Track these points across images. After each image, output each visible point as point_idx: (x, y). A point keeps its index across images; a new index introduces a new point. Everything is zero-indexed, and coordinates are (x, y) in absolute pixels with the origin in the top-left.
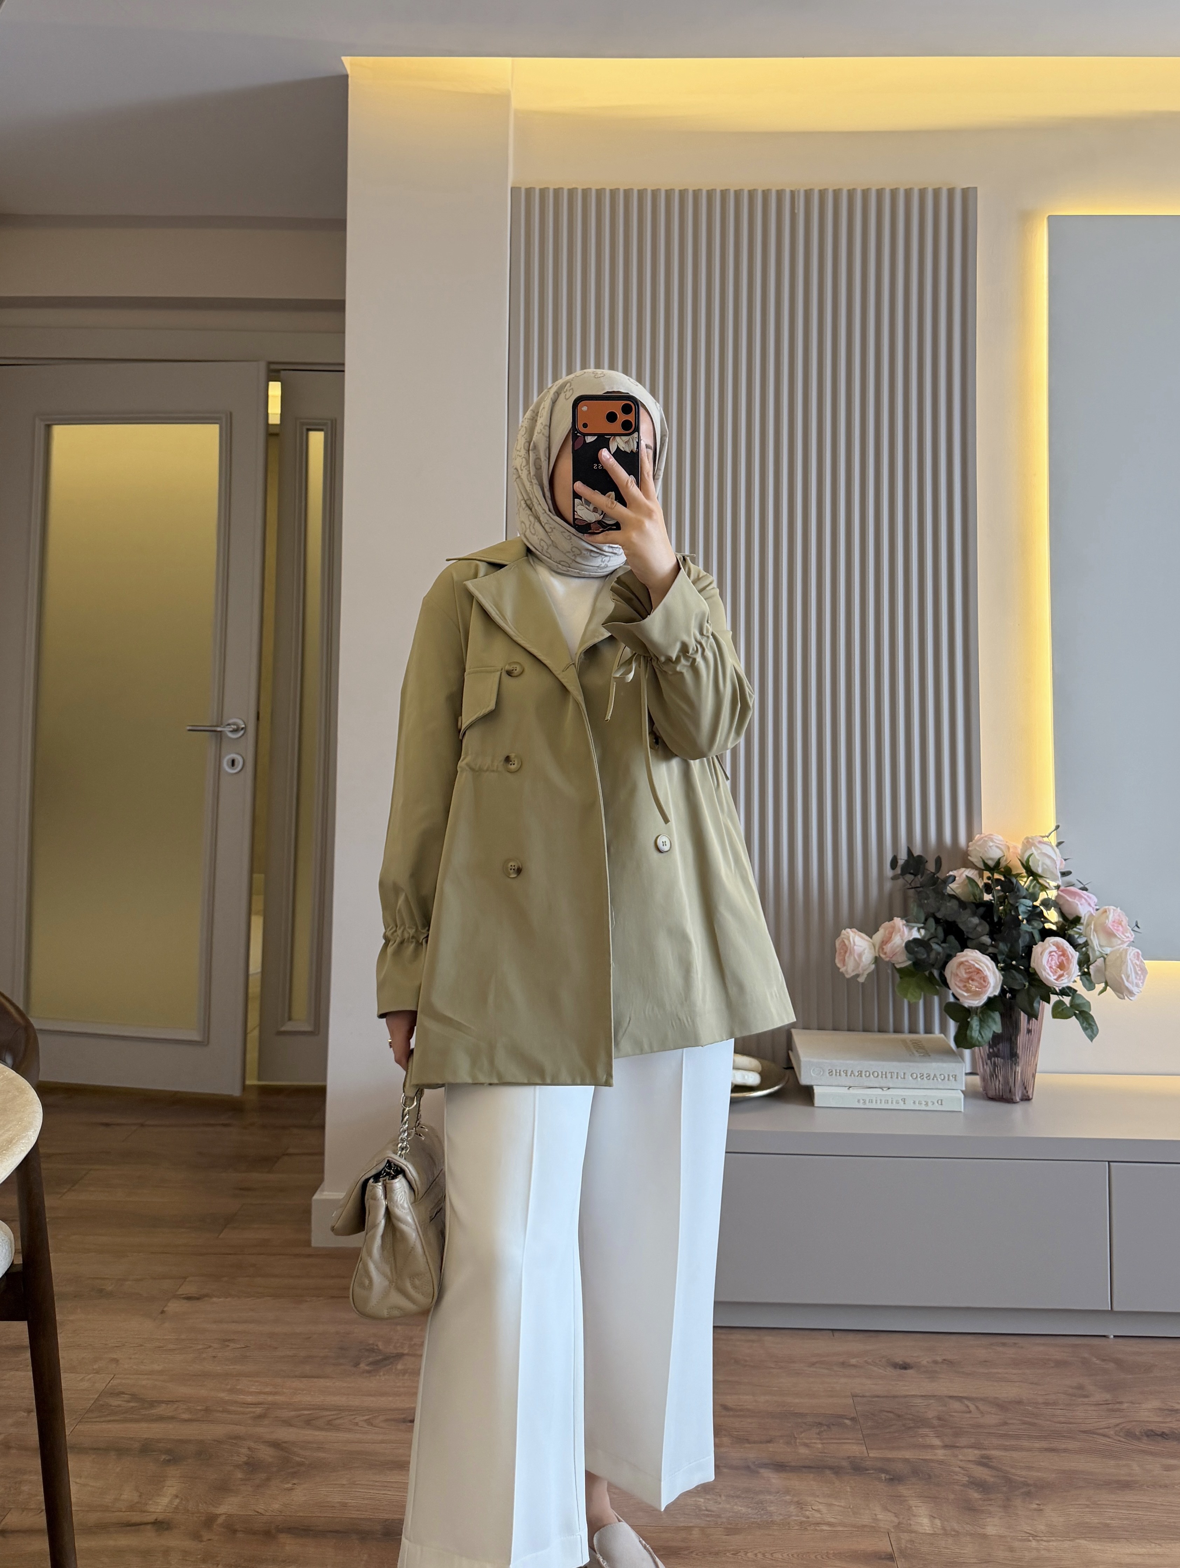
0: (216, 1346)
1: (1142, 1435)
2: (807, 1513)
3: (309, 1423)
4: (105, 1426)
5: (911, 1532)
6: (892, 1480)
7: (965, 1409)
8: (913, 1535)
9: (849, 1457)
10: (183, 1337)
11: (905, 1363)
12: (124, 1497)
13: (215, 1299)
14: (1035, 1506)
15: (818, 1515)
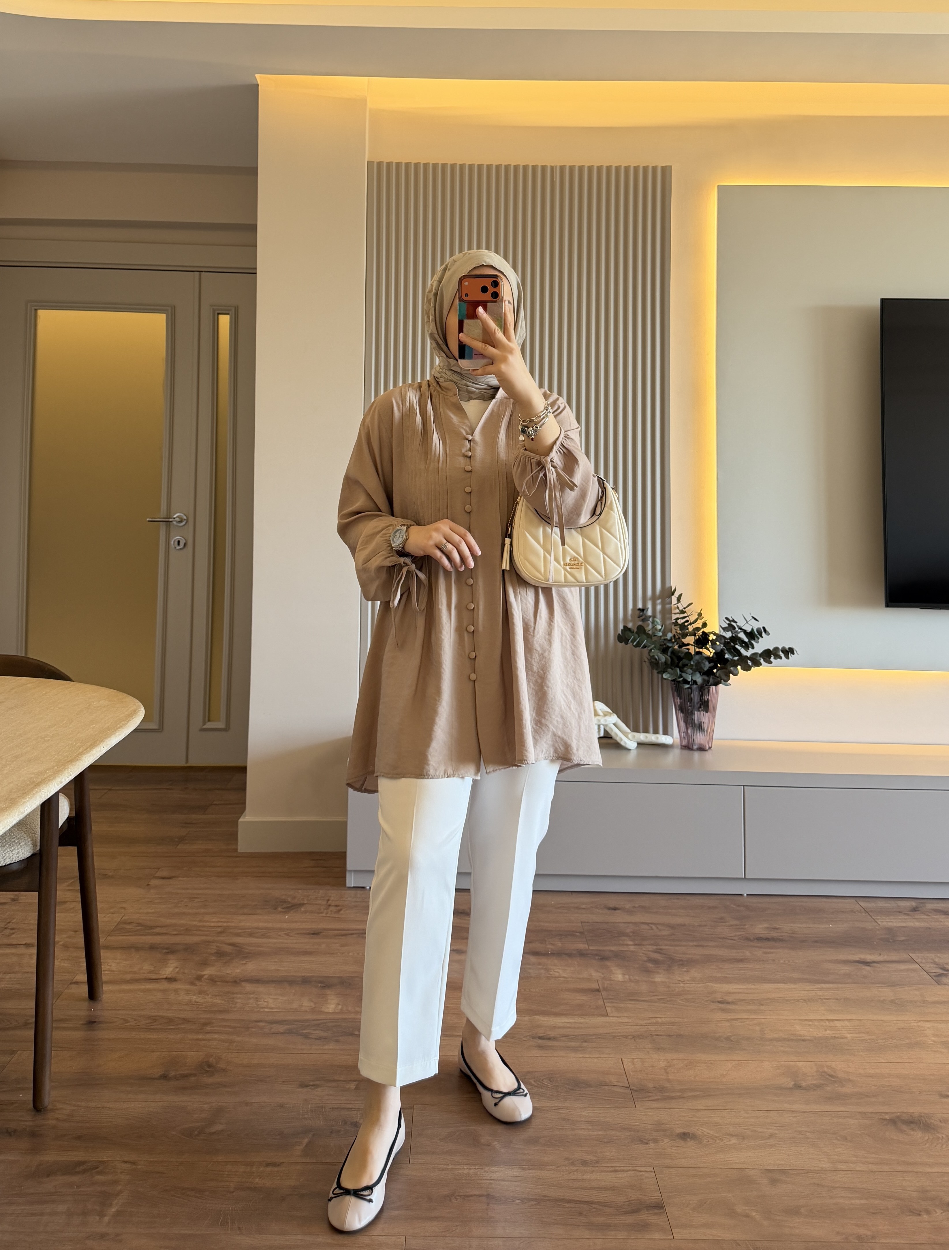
0: (185, 900)
1: (754, 939)
2: (551, 973)
3: (251, 935)
4: (125, 938)
5: (611, 980)
6: (602, 959)
7: (649, 928)
8: (612, 982)
9: (578, 949)
10: (164, 896)
11: (615, 907)
12: (144, 968)
13: (180, 879)
14: (686, 970)
15: (557, 974)
